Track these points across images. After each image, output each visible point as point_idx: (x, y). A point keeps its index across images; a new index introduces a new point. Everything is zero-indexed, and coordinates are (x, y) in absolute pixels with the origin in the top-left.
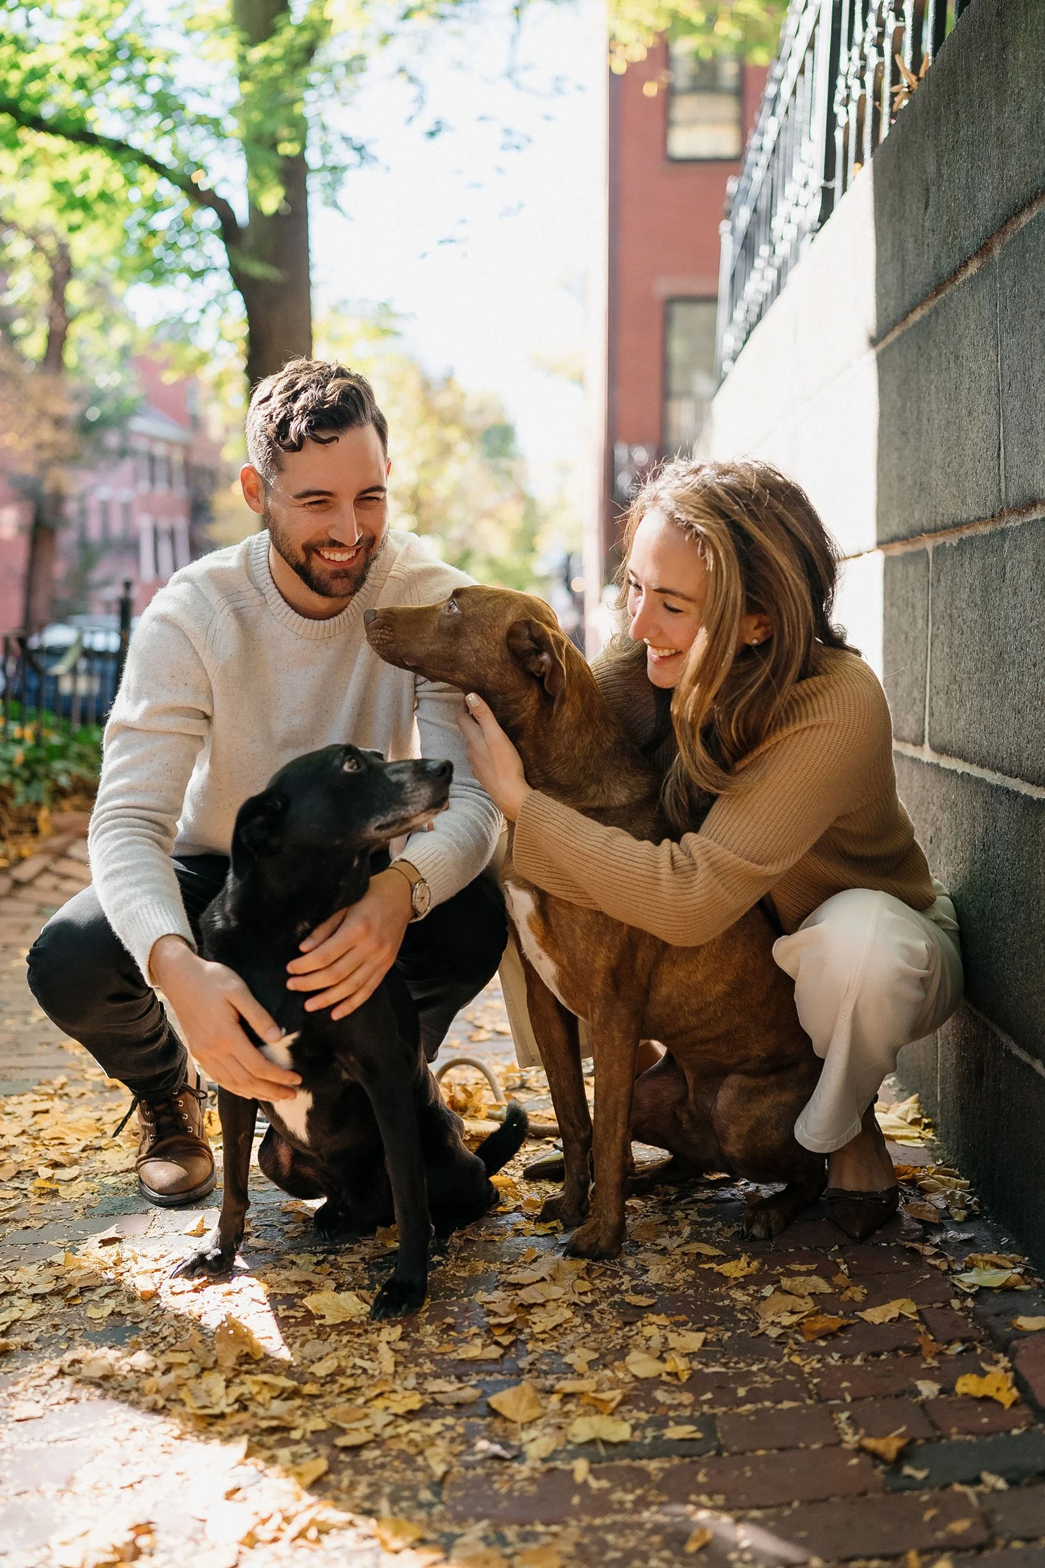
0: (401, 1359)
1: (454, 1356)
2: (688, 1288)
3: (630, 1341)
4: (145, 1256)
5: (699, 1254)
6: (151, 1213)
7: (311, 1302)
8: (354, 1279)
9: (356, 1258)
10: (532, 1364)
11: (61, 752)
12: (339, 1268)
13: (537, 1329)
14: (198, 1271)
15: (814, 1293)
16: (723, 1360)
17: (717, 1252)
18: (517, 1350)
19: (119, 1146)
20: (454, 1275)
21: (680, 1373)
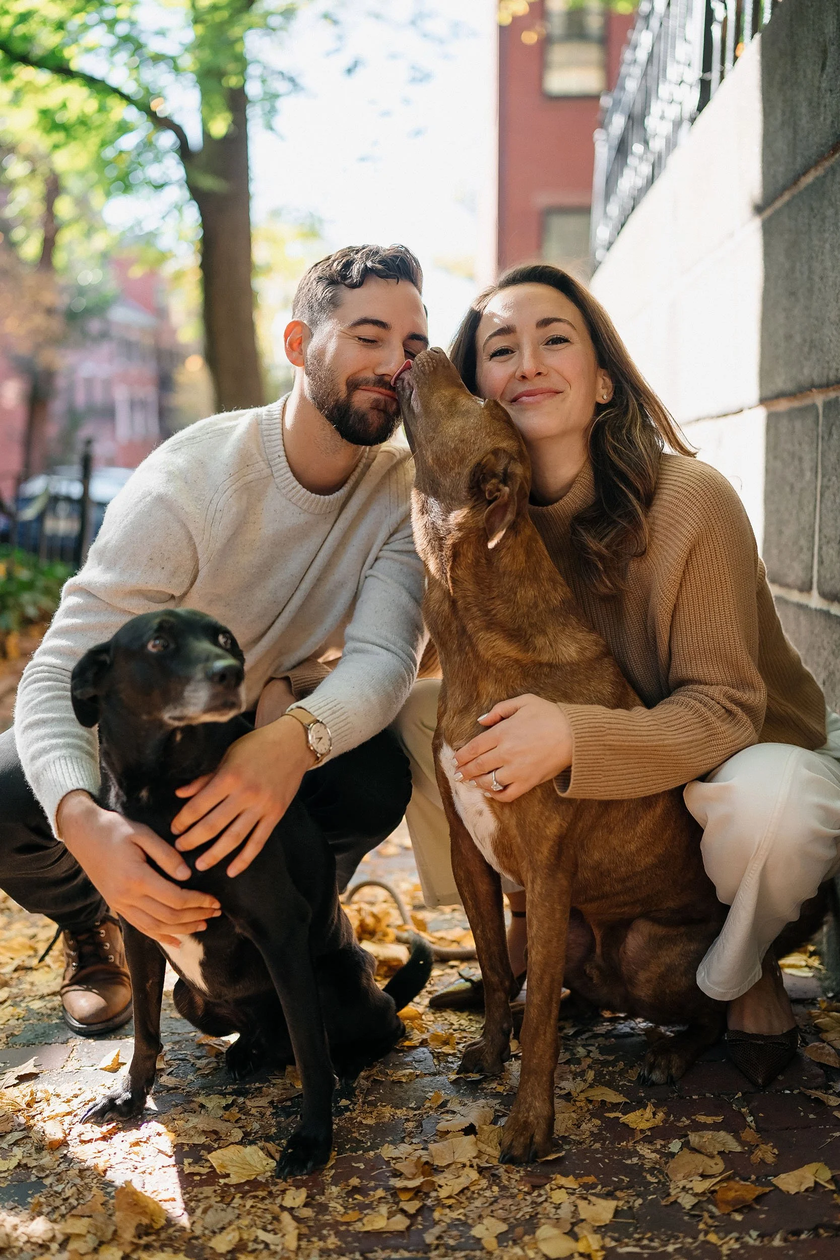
0: (305, 1231)
1: (358, 1226)
2: (595, 1141)
3: (539, 1209)
4: (58, 1096)
5: (603, 1102)
6: (71, 1043)
7: (215, 1158)
8: (262, 1126)
9: (263, 1102)
10: (439, 1238)
11: (29, 586)
12: (247, 1113)
13: (443, 1193)
14: (108, 1116)
15: (723, 1152)
16: (636, 1236)
17: (620, 1099)
18: (424, 1219)
19: (49, 966)
20: (361, 1123)
21: (593, 1254)
